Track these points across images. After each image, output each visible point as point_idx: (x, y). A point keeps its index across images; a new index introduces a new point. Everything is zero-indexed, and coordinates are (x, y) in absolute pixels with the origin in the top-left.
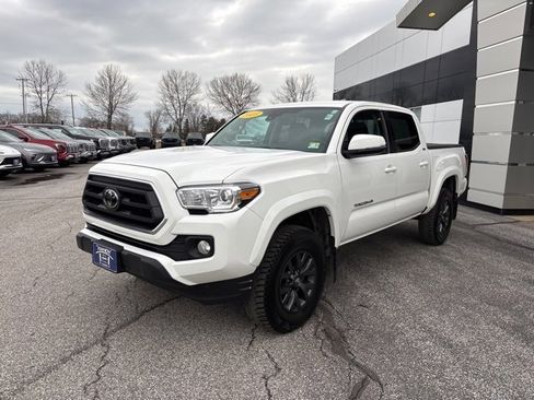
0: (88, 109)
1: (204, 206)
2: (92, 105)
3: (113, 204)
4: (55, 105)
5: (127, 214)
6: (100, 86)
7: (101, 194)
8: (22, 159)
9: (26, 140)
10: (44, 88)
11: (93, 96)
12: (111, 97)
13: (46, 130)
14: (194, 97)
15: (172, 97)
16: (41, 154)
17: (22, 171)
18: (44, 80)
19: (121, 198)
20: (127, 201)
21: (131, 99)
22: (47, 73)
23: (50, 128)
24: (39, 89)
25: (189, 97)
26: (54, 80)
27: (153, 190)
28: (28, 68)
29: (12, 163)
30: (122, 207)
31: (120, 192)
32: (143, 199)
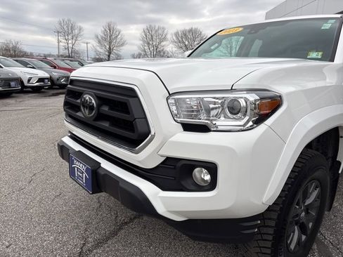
0: (96, 51)
1: (203, 120)
2: (98, 49)
3: (90, 113)
4: (76, 48)
5: (106, 125)
6: (103, 36)
7: (79, 101)
8: (51, 79)
9: (55, 68)
10: (70, 37)
11: (99, 42)
12: (110, 43)
13: (68, 62)
14: (163, 44)
15: (148, 44)
16: (63, 77)
17: (51, 88)
18: (70, 32)
19: (99, 106)
20: (105, 109)
21: (122, 45)
22: (72, 27)
23: (71, 61)
24: (67, 37)
25: (160, 43)
26: (76, 32)
27: (136, 96)
28: (60, 24)
29: (43, 82)
30: (100, 116)
31: (98, 98)
32: (124, 107)
